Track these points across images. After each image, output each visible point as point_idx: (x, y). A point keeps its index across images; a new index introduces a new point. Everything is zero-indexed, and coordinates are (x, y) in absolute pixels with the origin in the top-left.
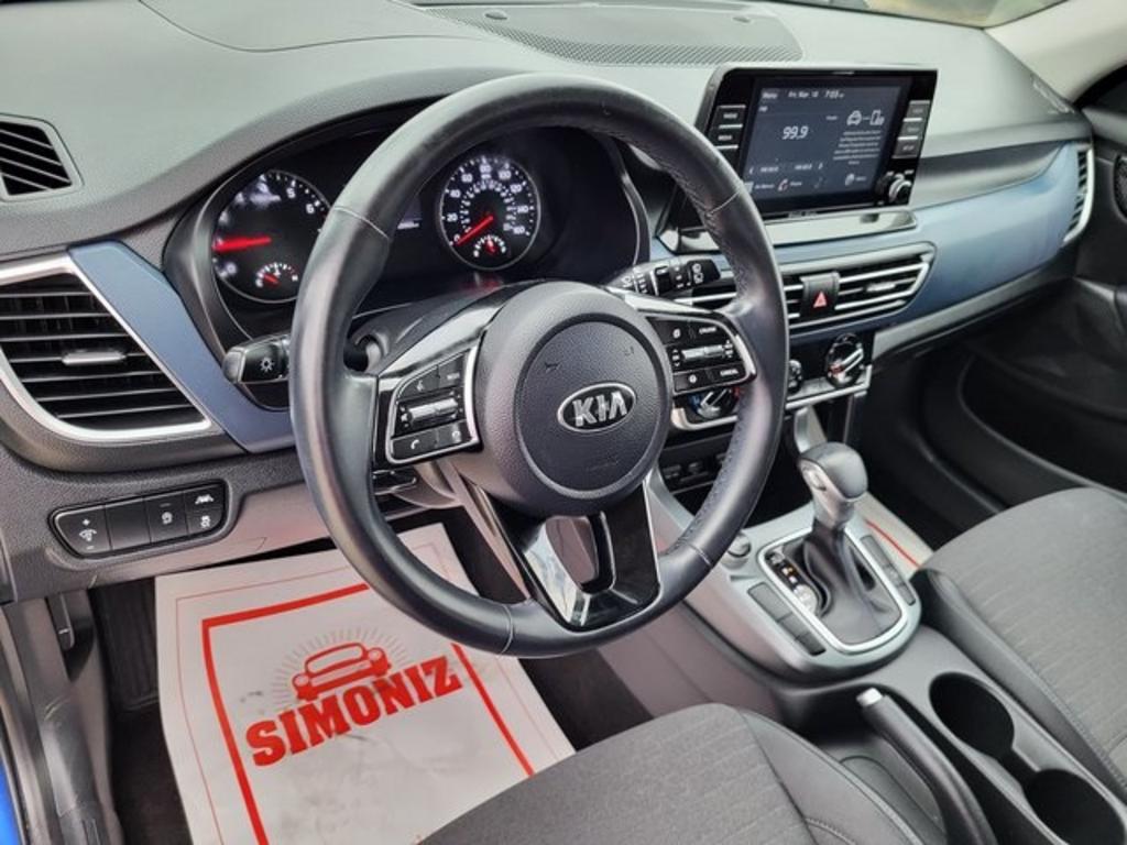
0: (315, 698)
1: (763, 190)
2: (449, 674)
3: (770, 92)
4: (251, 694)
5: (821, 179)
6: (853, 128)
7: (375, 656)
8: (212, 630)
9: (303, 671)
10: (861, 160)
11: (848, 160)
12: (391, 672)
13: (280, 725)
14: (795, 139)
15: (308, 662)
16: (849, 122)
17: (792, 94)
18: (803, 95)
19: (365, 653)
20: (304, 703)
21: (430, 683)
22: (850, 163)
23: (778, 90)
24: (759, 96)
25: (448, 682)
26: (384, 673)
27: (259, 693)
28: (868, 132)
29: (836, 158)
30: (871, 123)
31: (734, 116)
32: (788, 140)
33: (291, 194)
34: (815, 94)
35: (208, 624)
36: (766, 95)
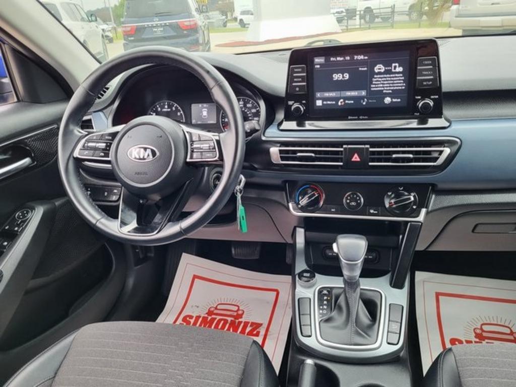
0: (211, 316)
1: (329, 104)
2: (258, 330)
3: (319, 59)
4: (196, 306)
5: (366, 100)
6: (380, 73)
7: (240, 312)
8: (196, 280)
9: (215, 306)
10: (392, 90)
11: (383, 90)
12: (240, 320)
13: (194, 319)
14: (342, 80)
15: (218, 305)
16: (376, 71)
17: (332, 59)
18: (340, 59)
19: (238, 310)
20: (206, 315)
21: (248, 329)
22: (384, 91)
23: (324, 58)
24: (313, 61)
25: (255, 332)
26: (238, 319)
27: (198, 307)
28: (391, 76)
29: (372, 89)
30: (393, 70)
31: (300, 70)
32: (337, 80)
33: (174, 109)
34: (348, 58)
35: (195, 277)
36: (317, 60)
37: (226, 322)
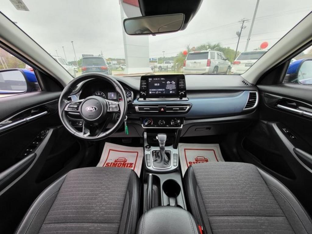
1: (153, 93)
2: (132, 165)
4: (111, 159)
5: (164, 92)
6: (168, 84)
7: (126, 160)
9: (117, 159)
13: (110, 164)
17: (154, 79)
18: (156, 79)
20: (114, 162)
21: (129, 165)
22: (170, 89)
23: (151, 78)
24: (148, 79)
26: (125, 162)
29: (166, 89)
30: (172, 83)
31: (144, 82)
32: (156, 86)
33: (102, 94)
34: (159, 79)
35: (110, 150)
36: (149, 79)
37: (121, 164)
